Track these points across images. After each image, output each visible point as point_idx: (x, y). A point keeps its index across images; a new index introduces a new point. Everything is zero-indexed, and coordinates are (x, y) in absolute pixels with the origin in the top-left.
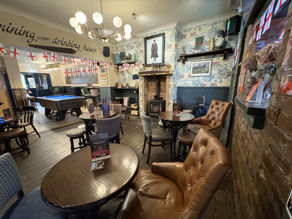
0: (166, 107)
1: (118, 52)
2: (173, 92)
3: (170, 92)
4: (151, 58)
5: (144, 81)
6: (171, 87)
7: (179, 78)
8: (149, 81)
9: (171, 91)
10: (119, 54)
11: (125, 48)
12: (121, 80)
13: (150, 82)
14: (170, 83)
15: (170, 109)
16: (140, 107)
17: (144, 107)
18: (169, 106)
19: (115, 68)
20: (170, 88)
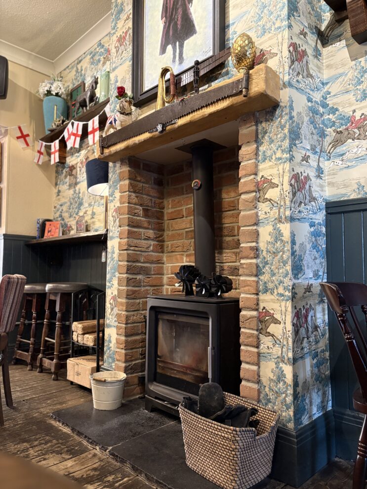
0: (245, 350)
1: (55, 85)
2: (286, 229)
3: (265, 232)
4: (163, 50)
5: (130, 184)
6: (272, 194)
7: (337, 143)
8: (170, 195)
9: (270, 228)
10: (57, 95)
11: (86, 69)
12: (65, 208)
13: (170, 200)
14: (267, 170)
15: (272, 365)
16: (106, 337)
17: (123, 338)
18: (266, 341)
19: (39, 152)
20: (263, 207)
